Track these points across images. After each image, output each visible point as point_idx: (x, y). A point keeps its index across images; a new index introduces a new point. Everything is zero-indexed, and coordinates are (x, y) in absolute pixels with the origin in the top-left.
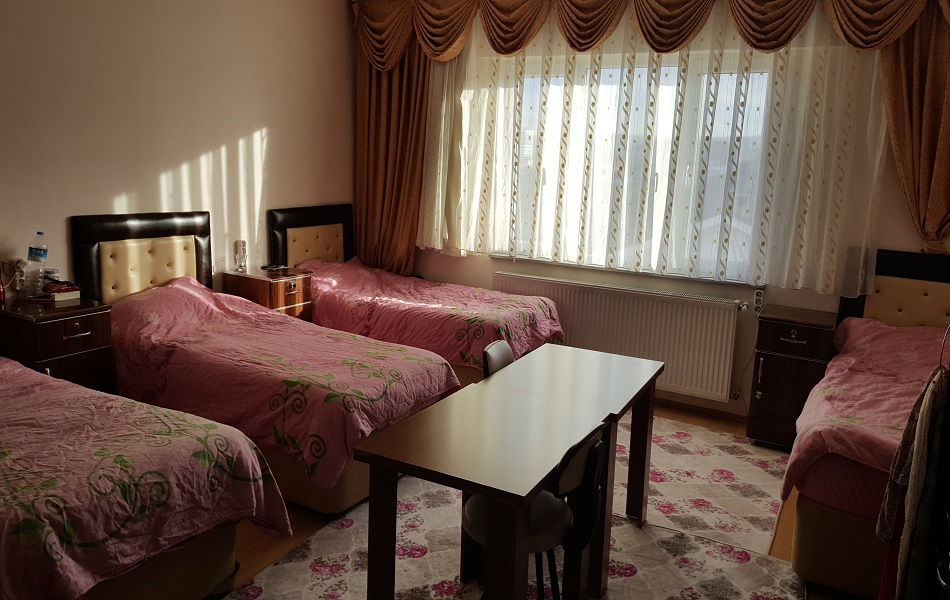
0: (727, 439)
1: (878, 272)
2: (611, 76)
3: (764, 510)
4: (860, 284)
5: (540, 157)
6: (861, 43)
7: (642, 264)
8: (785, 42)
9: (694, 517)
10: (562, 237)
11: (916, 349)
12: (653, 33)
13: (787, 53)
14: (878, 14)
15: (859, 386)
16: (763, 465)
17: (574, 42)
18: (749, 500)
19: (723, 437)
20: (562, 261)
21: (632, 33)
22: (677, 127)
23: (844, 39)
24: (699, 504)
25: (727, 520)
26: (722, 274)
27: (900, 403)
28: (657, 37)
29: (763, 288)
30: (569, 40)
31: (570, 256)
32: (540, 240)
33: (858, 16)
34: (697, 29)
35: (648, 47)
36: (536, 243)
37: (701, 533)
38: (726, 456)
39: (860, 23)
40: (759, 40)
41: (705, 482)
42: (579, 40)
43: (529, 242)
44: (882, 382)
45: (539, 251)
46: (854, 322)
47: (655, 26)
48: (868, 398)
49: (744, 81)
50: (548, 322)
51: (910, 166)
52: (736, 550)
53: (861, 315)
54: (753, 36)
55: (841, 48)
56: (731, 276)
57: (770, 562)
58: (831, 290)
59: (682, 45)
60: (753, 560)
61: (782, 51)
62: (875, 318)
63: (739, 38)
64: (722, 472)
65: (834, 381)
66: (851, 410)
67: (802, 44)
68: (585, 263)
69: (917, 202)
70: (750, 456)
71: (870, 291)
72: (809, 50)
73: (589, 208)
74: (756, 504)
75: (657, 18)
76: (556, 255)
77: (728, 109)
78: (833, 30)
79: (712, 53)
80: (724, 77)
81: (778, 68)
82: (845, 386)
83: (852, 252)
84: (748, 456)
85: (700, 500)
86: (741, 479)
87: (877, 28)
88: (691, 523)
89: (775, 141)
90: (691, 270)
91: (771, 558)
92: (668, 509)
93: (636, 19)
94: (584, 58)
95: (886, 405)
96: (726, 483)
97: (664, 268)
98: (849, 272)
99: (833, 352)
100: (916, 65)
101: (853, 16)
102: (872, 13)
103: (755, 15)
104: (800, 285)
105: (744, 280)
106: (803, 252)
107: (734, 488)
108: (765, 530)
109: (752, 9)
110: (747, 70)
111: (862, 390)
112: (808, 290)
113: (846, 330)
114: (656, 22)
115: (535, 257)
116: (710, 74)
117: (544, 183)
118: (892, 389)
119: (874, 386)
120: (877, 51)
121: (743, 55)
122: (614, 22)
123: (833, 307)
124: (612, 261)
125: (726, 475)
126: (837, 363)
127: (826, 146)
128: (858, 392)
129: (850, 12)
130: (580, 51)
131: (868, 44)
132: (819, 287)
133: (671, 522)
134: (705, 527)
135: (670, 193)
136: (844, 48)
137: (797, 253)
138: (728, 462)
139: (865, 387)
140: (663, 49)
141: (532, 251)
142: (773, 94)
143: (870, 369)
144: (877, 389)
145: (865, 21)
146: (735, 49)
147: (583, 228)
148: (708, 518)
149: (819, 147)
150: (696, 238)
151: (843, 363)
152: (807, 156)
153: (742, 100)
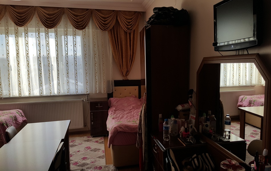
0: (85, 138)
1: (115, 86)
2: (32, 35)
3: (101, 153)
4: (111, 90)
5: (9, 61)
6: (103, 29)
7: (52, 93)
8: (84, 28)
9: (84, 163)
10: (22, 88)
11: (126, 103)
12: (45, 22)
13: (85, 31)
14: (106, 22)
15: (118, 114)
16: (97, 142)
17: (17, 23)
18: (97, 152)
19: (84, 138)
20: (23, 96)
21: (37, 22)
22: (57, 51)
23: (99, 28)
24: (84, 159)
25: (93, 160)
26: (77, 92)
27: (128, 116)
28: (47, 24)
29: (88, 94)
30: (15, 23)
31: (26, 93)
32: (12, 90)
33: (101, 22)
34: (59, 22)
35: (44, 27)
36: (11, 91)
37: (87, 166)
38: (86, 142)
39: (102, 24)
40: (77, 27)
41: (84, 152)
42: (19, 23)
43: (8, 91)
44: (122, 112)
45: (12, 94)
46: (111, 99)
47: (45, 20)
48: (121, 116)
49: (75, 38)
50: (21, 117)
51: (118, 60)
52: (98, 167)
53: (113, 97)
54: (76, 26)
55: (98, 30)
56: (80, 92)
57: (107, 166)
58: (105, 92)
59: (55, 27)
60: (103, 168)
61: (84, 30)
62: (116, 97)
63: (72, 26)
64: (87, 147)
65: (112, 114)
66: (119, 120)
67: (89, 29)
68: (32, 95)
69: (121, 68)
70: (93, 141)
71: (114, 91)
72: (91, 30)
73: (30, 77)
74: (99, 153)
75: (46, 18)
76: (20, 94)
77: (71, 46)
78: (96, 26)
79: (64, 30)
80: (69, 37)
81: (83, 35)
82: (115, 115)
83: (108, 82)
84: (92, 141)
85: (84, 158)
86: (93, 147)
87: (107, 26)
88: (84, 165)
89: (86, 54)
90: (68, 92)
91: (107, 165)
92: (76, 163)
93: (38, 18)
94: (21, 29)
95: (125, 117)
96: (89, 150)
97: (59, 93)
98: (108, 87)
99: (108, 107)
100: (116, 35)
101: (100, 22)
102: (105, 22)
103: (75, 20)
104: (98, 92)
105: (83, 93)
106: (97, 83)
107: (92, 151)
108: (103, 158)
109: (74, 18)
110: (75, 35)
111: (119, 115)
112: (100, 93)
113: (110, 101)
114: (45, 19)
115: (11, 96)
116: (64, 36)
117: (11, 70)
118: (124, 113)
119: (121, 113)
120: (107, 32)
121: (73, 31)
122: (31, 18)
123: (106, 96)
124: (41, 93)
125: (89, 148)
126: (111, 110)
127: (99, 56)
128: (118, 115)
129: (99, 21)
130: (20, 26)
131: (105, 30)
132: (102, 92)
133: (78, 167)
134: (88, 164)
135: (58, 70)
136: (99, 31)
137: (96, 84)
138: (88, 144)
139: (119, 114)
140: (49, 27)
141: (10, 94)
142: (83, 42)
143: (118, 110)
144: (121, 114)
145: (103, 24)
146: (71, 29)
147: (29, 84)
148: (88, 161)
149: (97, 56)
150: (68, 83)
151: (112, 109)
152: (95, 58)
153: (75, 43)
